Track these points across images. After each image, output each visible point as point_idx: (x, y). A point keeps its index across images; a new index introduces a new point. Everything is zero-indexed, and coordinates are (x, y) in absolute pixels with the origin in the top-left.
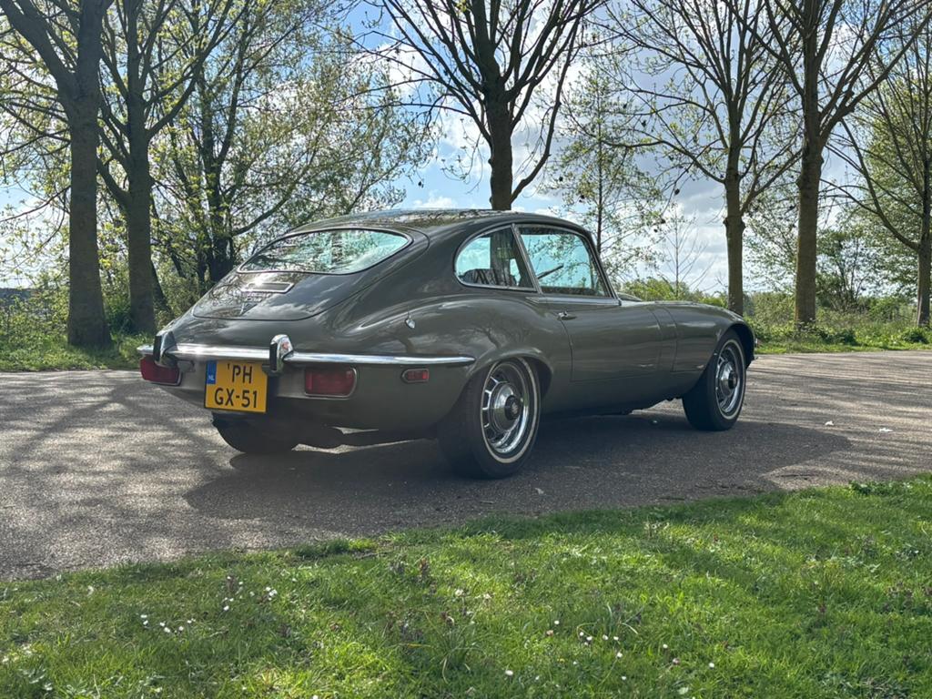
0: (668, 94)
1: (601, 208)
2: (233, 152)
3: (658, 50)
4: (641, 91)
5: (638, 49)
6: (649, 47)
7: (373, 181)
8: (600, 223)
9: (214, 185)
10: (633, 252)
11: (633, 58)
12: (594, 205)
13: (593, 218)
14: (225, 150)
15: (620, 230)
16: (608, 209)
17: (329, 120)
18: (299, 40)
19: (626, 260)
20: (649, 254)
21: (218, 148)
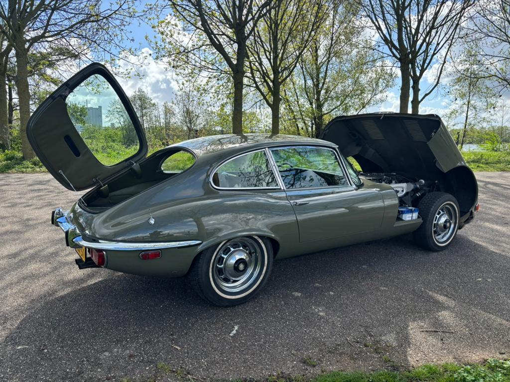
0: (499, 55)
1: (469, 102)
2: (325, 86)
3: (496, 38)
4: (487, 55)
5: (486, 37)
6: (492, 37)
7: (375, 95)
8: (468, 108)
9: (318, 99)
10: (482, 119)
11: (484, 42)
12: (466, 101)
13: (465, 106)
14: (323, 85)
15: (476, 111)
16: (472, 102)
17: (361, 73)
18: (351, 44)
19: (479, 122)
20: (489, 120)
21: (321, 85)
